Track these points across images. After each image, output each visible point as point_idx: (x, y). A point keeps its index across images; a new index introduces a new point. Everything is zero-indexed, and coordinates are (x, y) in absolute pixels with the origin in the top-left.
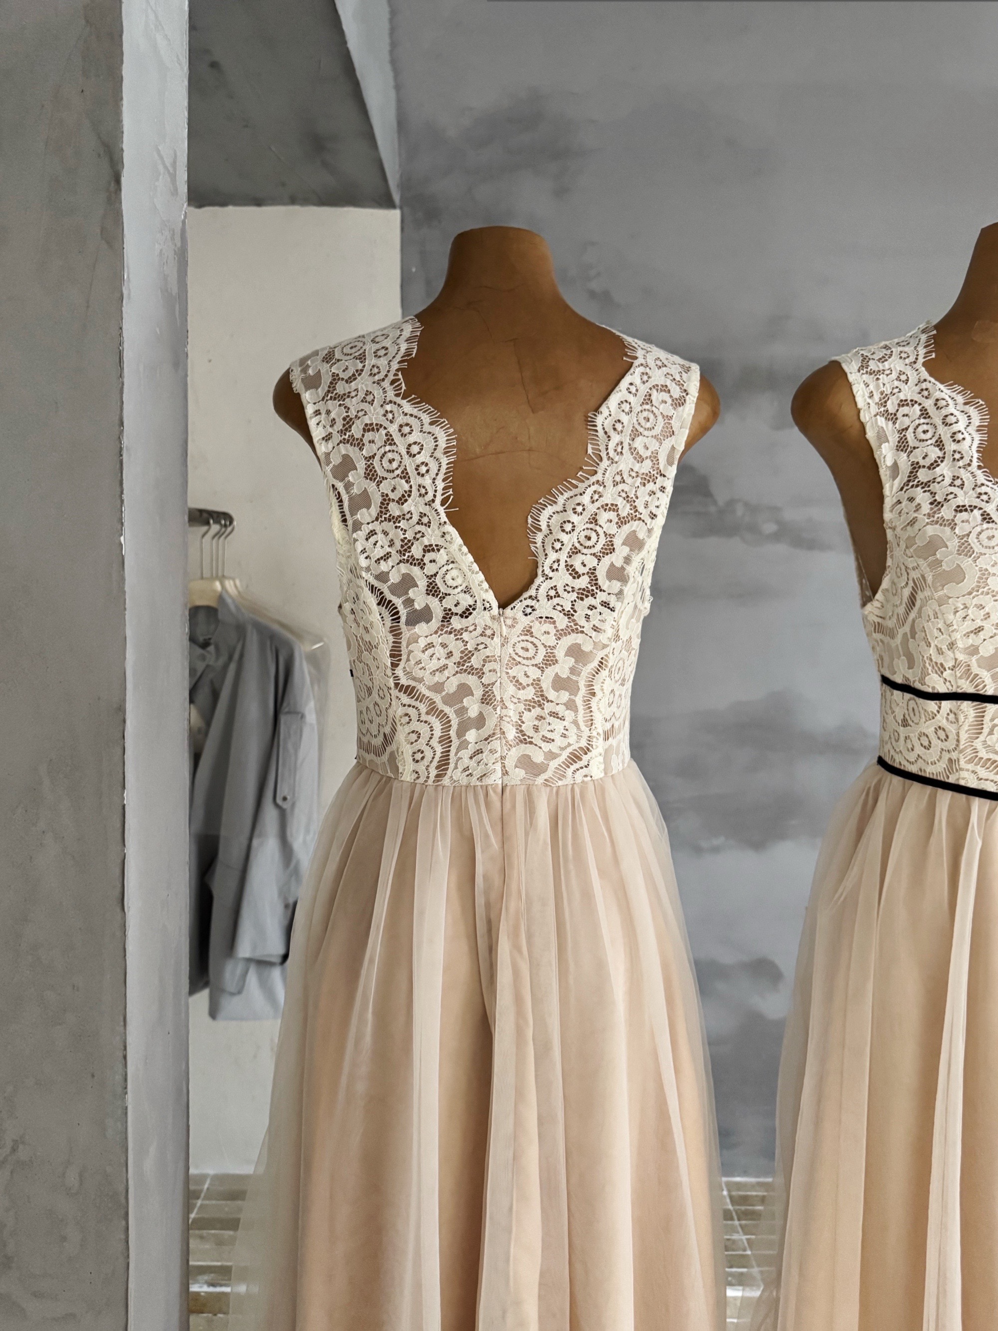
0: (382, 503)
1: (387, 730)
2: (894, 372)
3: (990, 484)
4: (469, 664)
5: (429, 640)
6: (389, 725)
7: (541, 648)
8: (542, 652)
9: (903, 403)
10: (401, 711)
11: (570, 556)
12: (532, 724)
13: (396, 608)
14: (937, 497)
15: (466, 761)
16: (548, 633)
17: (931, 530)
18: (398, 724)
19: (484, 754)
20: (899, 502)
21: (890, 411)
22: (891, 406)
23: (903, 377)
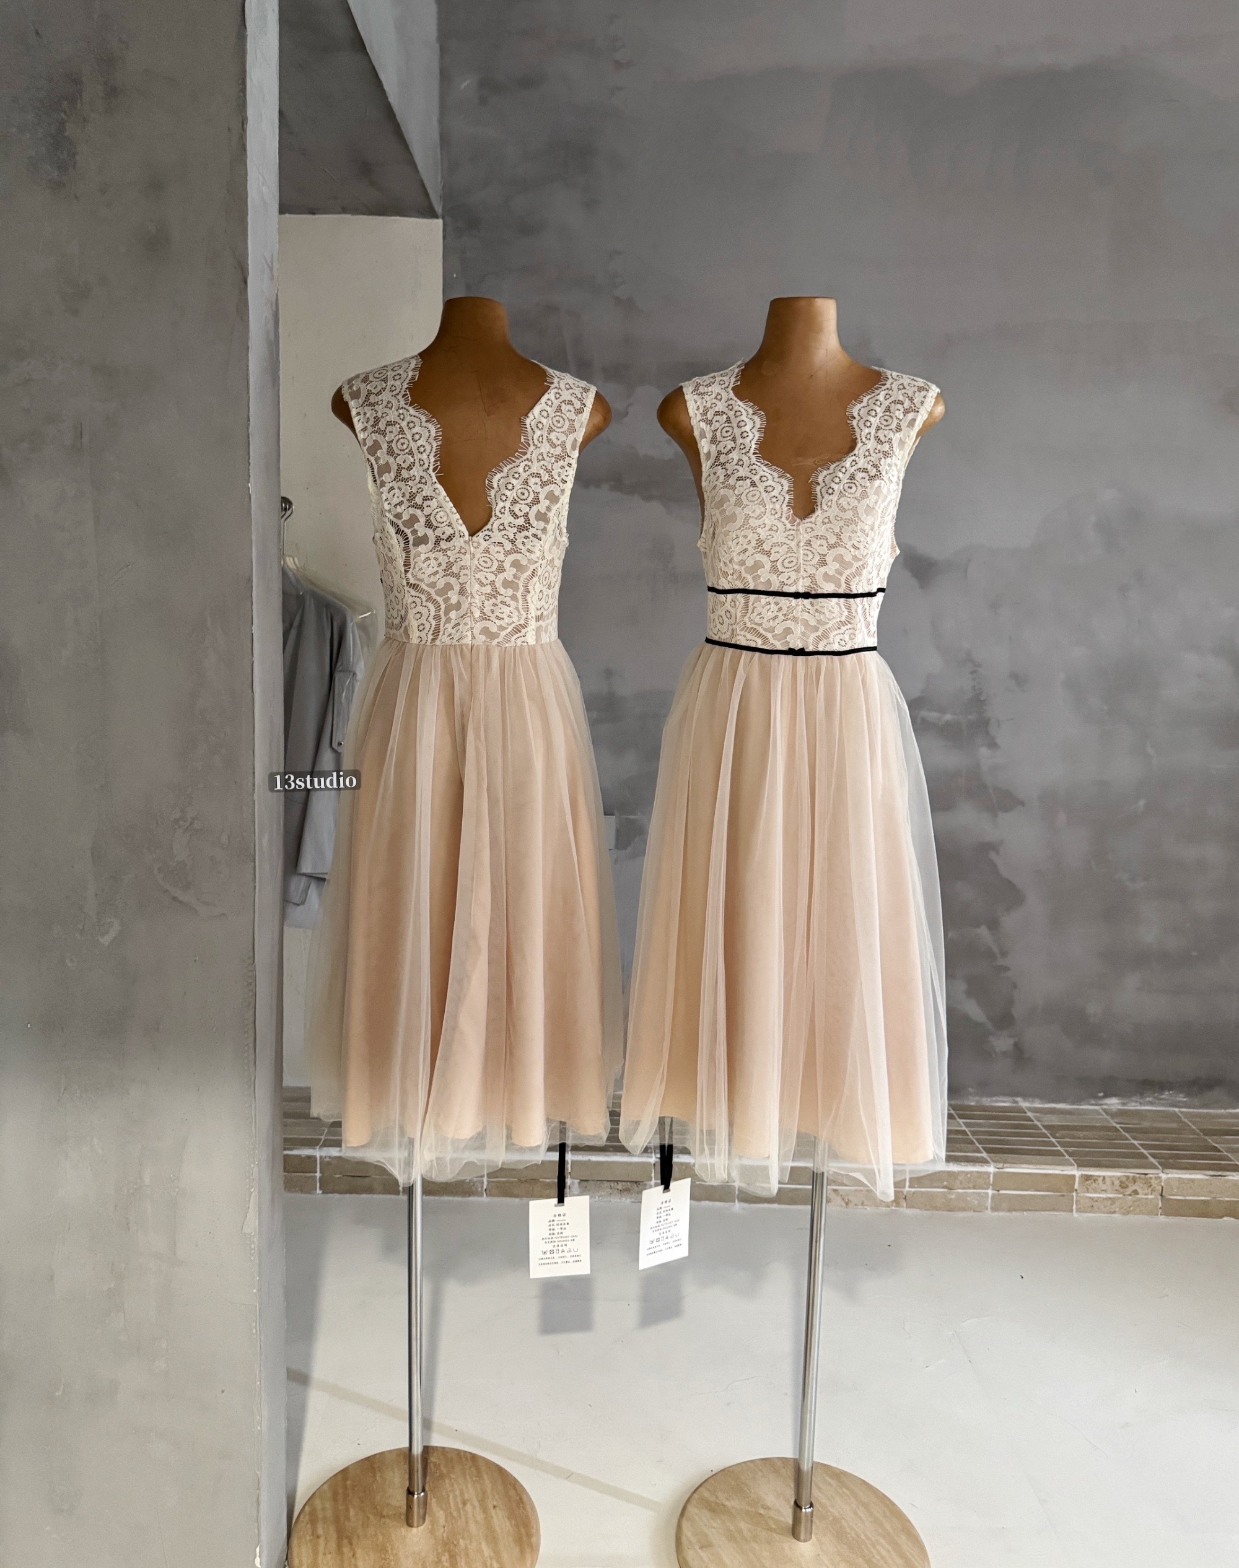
0: (397, 470)
1: (403, 612)
2: (714, 394)
3: (759, 464)
4: (451, 571)
5: (427, 555)
6: (404, 609)
7: (495, 561)
8: (496, 564)
9: (717, 413)
10: (410, 600)
11: (512, 505)
12: (490, 609)
13: (407, 535)
14: (728, 472)
15: (450, 630)
16: (500, 552)
17: (722, 492)
18: (409, 609)
19: (461, 626)
20: (709, 475)
21: (709, 419)
22: (710, 416)
23: (719, 397)
